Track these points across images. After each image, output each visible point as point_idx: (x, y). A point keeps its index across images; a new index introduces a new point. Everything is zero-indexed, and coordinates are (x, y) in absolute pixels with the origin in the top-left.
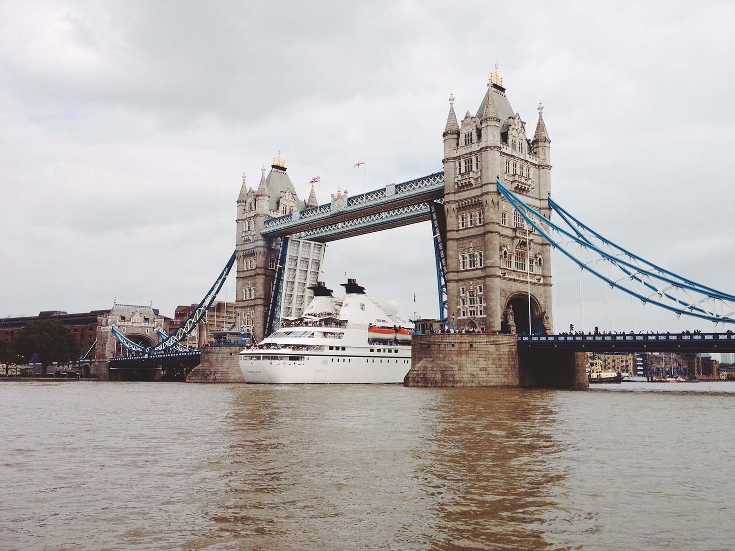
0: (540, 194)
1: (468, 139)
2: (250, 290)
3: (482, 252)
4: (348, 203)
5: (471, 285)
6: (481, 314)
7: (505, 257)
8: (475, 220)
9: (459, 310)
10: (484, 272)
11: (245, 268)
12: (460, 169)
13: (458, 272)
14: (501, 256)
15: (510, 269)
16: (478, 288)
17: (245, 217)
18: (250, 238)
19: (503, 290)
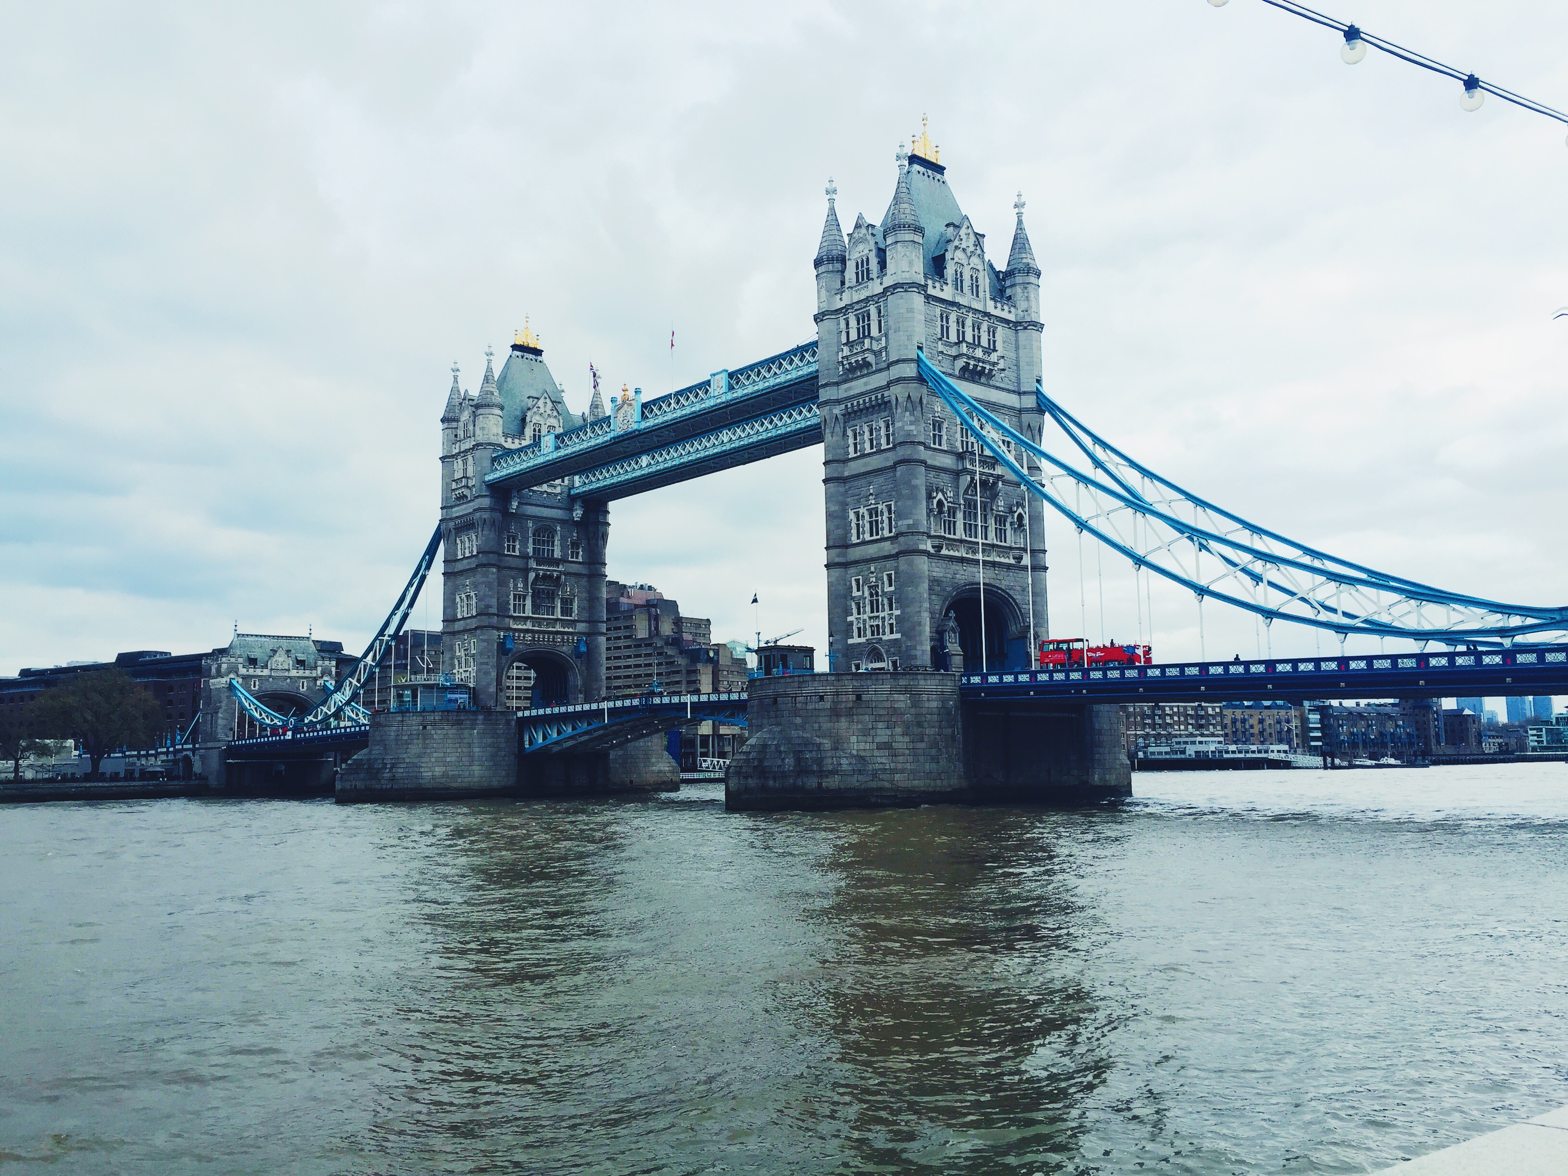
0: (1019, 384)
1: (863, 272)
2: (468, 597)
3: (892, 503)
4: (643, 413)
5: (872, 573)
6: (892, 632)
7: (941, 512)
8: (879, 438)
9: (851, 623)
10: (895, 545)
11: (459, 553)
12: (848, 333)
13: (847, 546)
14: (930, 511)
15: (952, 536)
16: (885, 578)
17: (457, 451)
18: (466, 492)
19: (934, 582)
